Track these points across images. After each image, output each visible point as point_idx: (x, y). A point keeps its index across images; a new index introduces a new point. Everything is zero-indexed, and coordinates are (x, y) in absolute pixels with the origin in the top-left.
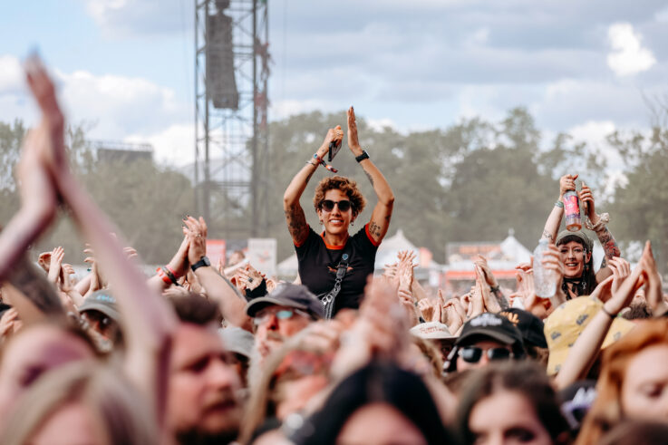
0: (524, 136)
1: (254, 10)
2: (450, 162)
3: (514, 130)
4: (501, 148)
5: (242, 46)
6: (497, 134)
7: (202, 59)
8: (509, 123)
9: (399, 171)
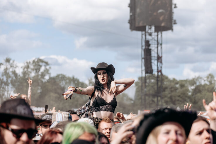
0: (212, 81)
1: (157, 47)
2: (191, 88)
3: (209, 79)
4: (206, 85)
5: (155, 57)
6: (205, 81)
7: (143, 60)
8: (208, 77)
9: (178, 91)
